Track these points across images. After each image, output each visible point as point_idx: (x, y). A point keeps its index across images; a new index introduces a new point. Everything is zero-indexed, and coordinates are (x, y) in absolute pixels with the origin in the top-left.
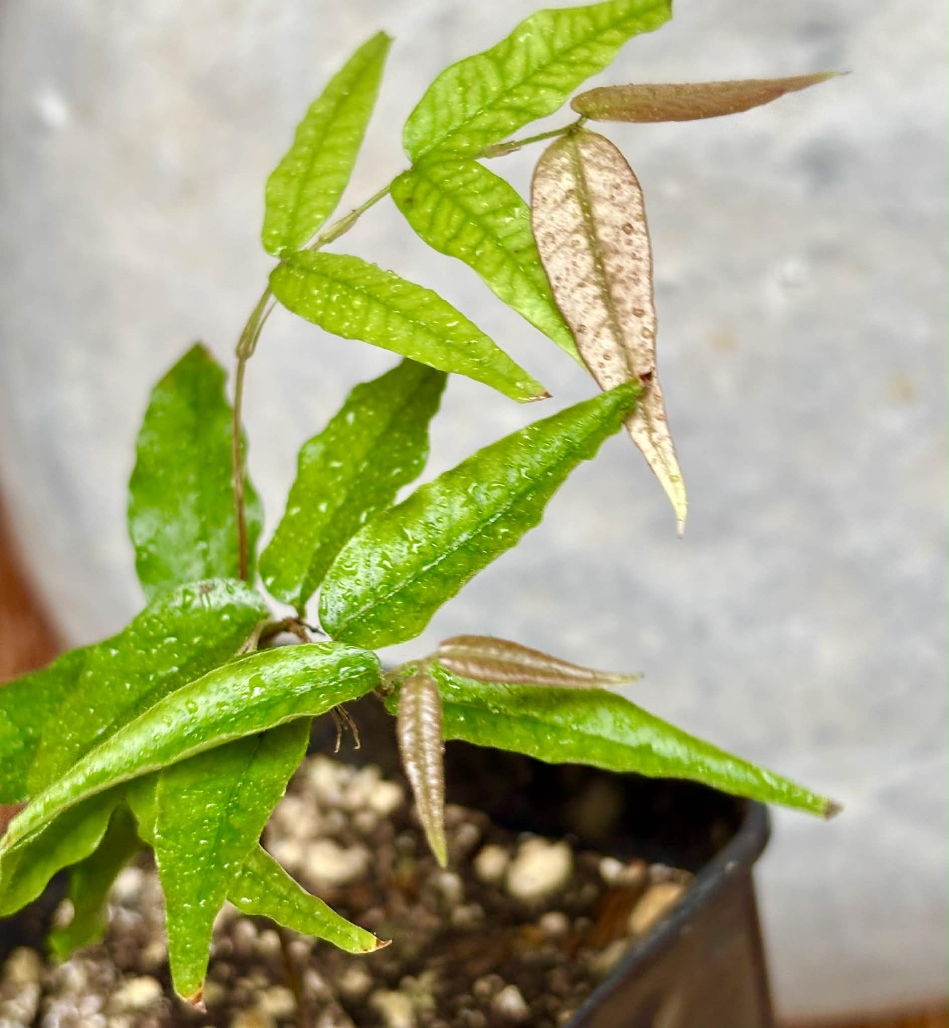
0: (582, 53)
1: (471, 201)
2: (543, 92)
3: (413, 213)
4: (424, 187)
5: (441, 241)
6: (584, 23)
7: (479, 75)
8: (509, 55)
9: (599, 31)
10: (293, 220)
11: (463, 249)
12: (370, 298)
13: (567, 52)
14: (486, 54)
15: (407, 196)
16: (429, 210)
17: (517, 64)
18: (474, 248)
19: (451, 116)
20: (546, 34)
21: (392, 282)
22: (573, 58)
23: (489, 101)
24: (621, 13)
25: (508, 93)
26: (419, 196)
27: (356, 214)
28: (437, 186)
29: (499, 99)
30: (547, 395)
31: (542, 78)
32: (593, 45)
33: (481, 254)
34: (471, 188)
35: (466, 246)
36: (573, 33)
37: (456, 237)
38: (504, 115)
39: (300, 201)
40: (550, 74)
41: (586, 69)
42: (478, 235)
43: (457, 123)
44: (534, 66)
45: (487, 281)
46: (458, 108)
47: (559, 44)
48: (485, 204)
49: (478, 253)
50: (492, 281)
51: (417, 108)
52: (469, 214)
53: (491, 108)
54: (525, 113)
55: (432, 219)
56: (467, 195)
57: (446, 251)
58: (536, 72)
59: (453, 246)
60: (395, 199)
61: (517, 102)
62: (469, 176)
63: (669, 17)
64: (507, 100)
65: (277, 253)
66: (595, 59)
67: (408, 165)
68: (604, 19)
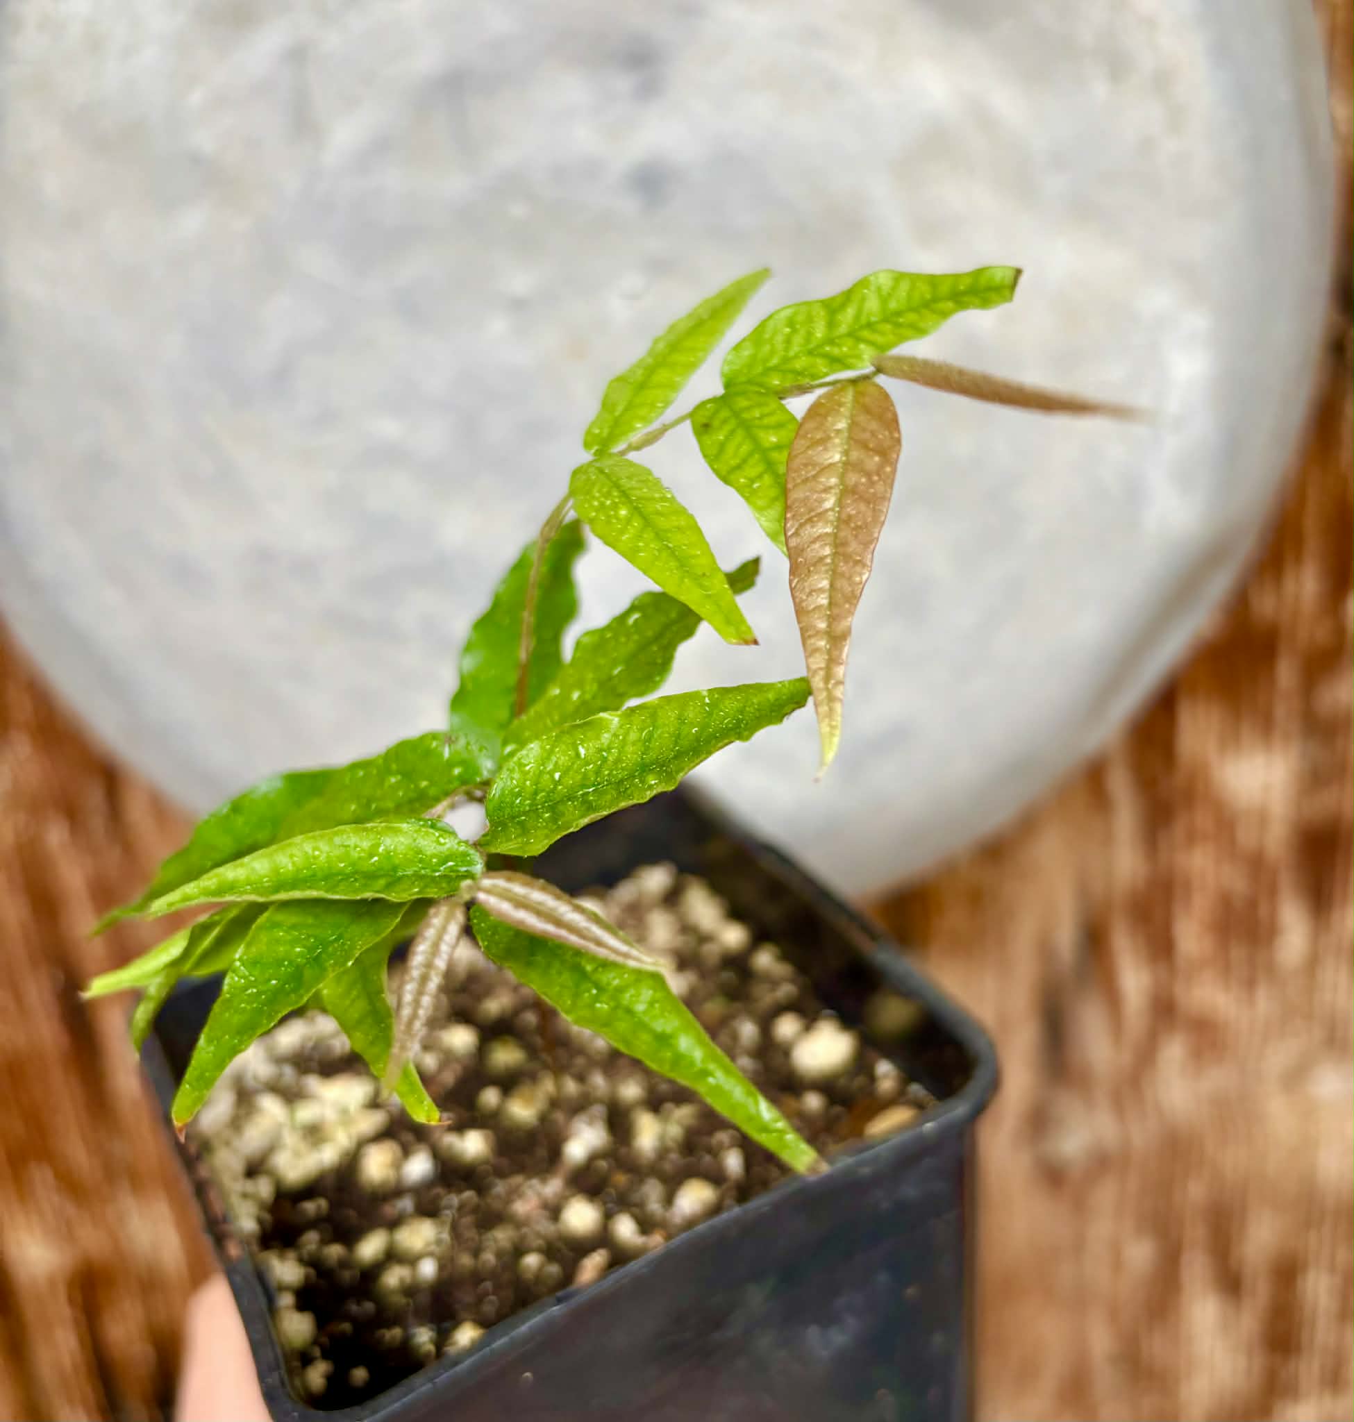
0: (912, 317)
1: (761, 434)
2: (862, 346)
3: (708, 440)
4: (725, 413)
5: (724, 469)
6: (925, 290)
7: (810, 319)
8: (843, 306)
9: (935, 300)
10: (617, 423)
11: (742, 480)
12: (636, 510)
13: (899, 313)
14: (822, 302)
15: (704, 421)
16: (721, 438)
17: (847, 317)
18: (752, 481)
19: (773, 352)
20: (884, 293)
21: (664, 499)
22: (901, 320)
23: (811, 346)
24: (962, 288)
25: (831, 341)
26: (716, 423)
27: (664, 429)
28: (736, 414)
29: (820, 346)
30: (756, 642)
31: (866, 334)
32: (924, 311)
33: (759, 487)
34: (766, 421)
35: (745, 477)
36: (909, 297)
37: (739, 467)
38: (819, 361)
39: (629, 407)
40: (875, 331)
41: (909, 332)
42: (760, 468)
43: (775, 361)
44: (863, 320)
45: (757, 516)
46: (780, 346)
47: (893, 305)
48: (774, 439)
49: (755, 486)
50: (762, 515)
51: (744, 340)
52: (758, 447)
53: (810, 353)
54: (838, 362)
55: (722, 447)
56: (760, 427)
57: (726, 480)
58: (862, 328)
59: (732, 477)
60: (693, 423)
61: (836, 351)
62: (766, 410)
63: (1010, 299)
64: (828, 349)
65: (593, 451)
66: (921, 325)
67: (719, 390)
68: (944, 289)
